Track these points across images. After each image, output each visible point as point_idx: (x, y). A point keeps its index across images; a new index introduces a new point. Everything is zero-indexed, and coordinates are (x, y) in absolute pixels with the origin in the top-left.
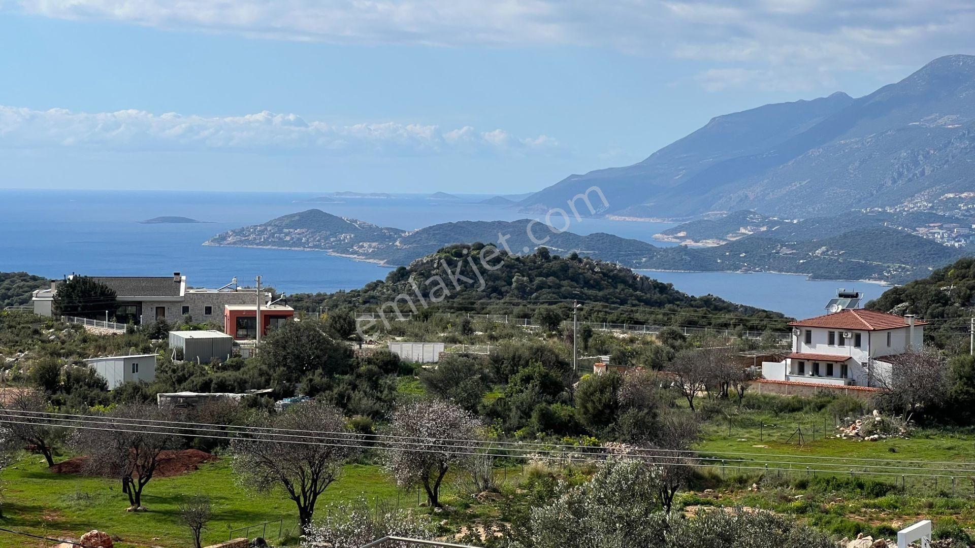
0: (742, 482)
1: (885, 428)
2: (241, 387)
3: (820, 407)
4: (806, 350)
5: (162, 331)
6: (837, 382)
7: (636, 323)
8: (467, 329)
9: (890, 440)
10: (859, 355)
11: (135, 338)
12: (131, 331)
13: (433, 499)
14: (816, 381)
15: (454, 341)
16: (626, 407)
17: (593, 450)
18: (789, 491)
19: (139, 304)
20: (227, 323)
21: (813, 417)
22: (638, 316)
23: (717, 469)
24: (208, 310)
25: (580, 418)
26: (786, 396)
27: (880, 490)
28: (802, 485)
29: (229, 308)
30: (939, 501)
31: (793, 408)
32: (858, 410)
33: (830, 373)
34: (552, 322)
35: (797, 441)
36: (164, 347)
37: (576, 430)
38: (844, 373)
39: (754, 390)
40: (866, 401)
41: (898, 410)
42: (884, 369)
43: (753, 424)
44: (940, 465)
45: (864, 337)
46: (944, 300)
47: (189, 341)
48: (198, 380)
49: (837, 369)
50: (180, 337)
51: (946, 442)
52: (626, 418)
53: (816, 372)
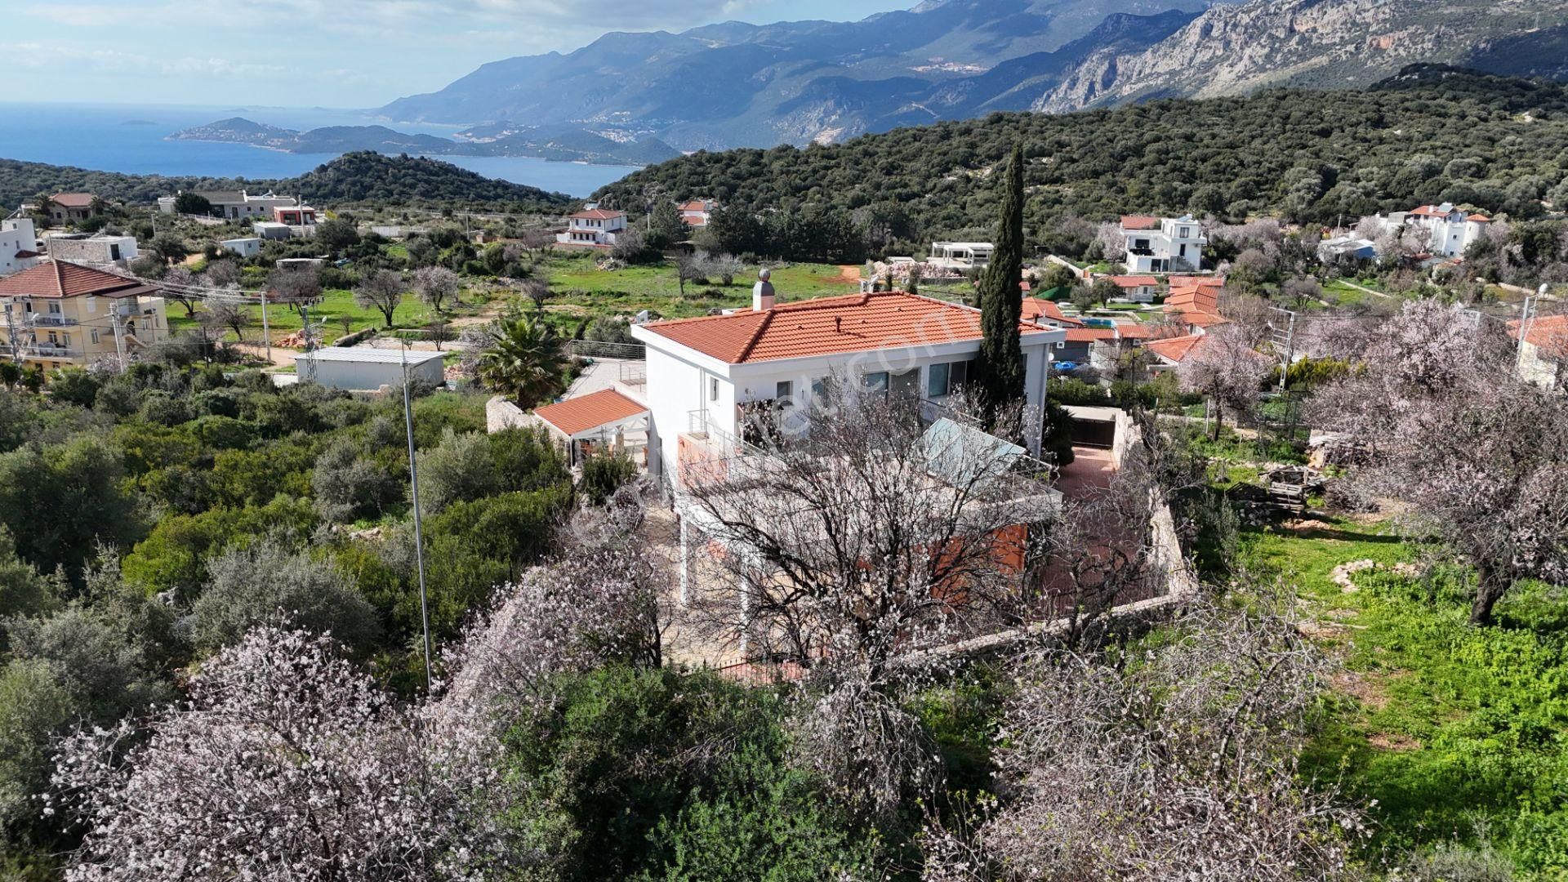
0: (564, 294)
1: (617, 266)
2: (312, 255)
3: (586, 256)
4: (577, 229)
5: (246, 223)
6: (591, 243)
7: (487, 211)
8: (405, 217)
9: (619, 271)
10: (601, 231)
11: (232, 226)
12: (228, 223)
13: (438, 307)
14: (582, 242)
15: (401, 224)
16: (507, 263)
17: (495, 282)
18: (584, 297)
19: (222, 206)
20: (279, 218)
21: (584, 261)
22: (486, 207)
23: (552, 289)
24: (262, 209)
25: (487, 267)
26: (570, 252)
27: (620, 295)
28: (589, 294)
29: (278, 209)
30: (644, 298)
31: (575, 257)
32: (604, 257)
33: (588, 238)
34: (448, 213)
35: (580, 272)
36: (252, 231)
37: (486, 273)
38: (594, 239)
39: (556, 248)
40: (607, 253)
41: (620, 257)
42: (612, 237)
43: (560, 266)
44: (641, 281)
45: (602, 222)
46: (628, 192)
47: (267, 230)
48: (290, 252)
49: (591, 237)
50: (261, 226)
51: (642, 270)
52: (509, 267)
53: (581, 238)
